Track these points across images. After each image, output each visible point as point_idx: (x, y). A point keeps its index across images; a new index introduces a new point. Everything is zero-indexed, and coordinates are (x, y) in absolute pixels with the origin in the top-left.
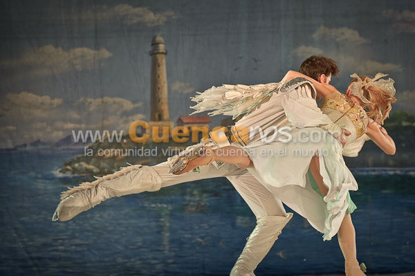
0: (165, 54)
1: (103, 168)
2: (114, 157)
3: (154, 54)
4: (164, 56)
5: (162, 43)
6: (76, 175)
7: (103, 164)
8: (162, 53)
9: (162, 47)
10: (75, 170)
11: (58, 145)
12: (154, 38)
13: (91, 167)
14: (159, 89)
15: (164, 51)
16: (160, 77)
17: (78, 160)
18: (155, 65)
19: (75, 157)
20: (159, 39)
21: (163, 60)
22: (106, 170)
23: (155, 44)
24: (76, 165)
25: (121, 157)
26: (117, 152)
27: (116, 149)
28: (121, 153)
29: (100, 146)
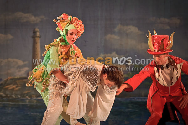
0: (40, 37)
1: (7, 94)
2: (13, 89)
3: (34, 37)
4: (39, 38)
5: (38, 32)
7: (7, 92)
8: (38, 37)
9: (38, 34)
13: (1, 94)
14: (36, 55)
15: (39, 36)
16: (37, 49)
18: (35, 43)
20: (37, 29)
21: (38, 41)
22: (9, 95)
23: (35, 32)
25: (17, 89)
26: (14, 87)
27: (14, 85)
28: (17, 87)
29: (6, 83)
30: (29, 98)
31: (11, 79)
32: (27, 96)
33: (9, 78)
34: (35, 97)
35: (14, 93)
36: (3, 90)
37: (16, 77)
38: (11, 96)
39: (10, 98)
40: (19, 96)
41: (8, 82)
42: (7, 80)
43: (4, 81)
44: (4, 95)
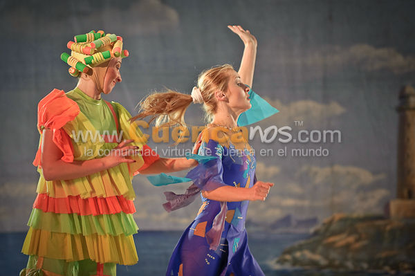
1: (333, 260)
2: (347, 247)
3: (403, 109)
6: (297, 267)
7: (333, 254)
9: (413, 101)
10: (295, 262)
11: (274, 226)
12: (403, 89)
13: (317, 257)
16: (411, 140)
17: (300, 248)
18: (404, 125)
19: (296, 244)
20: (410, 90)
21: (414, 118)
22: (337, 263)
23: (404, 97)
24: (298, 254)
25: (358, 245)
26: (351, 239)
27: (350, 234)
28: (357, 240)
29: (328, 230)
30: (393, 272)
31: (341, 220)
32: (385, 264)
33: (337, 216)
34: (409, 269)
35: (350, 255)
36: (320, 249)
37: (355, 215)
38: (342, 265)
39: (342, 270)
40: (365, 266)
41: (334, 227)
42: (331, 222)
43: (324, 224)
44: (323, 262)
